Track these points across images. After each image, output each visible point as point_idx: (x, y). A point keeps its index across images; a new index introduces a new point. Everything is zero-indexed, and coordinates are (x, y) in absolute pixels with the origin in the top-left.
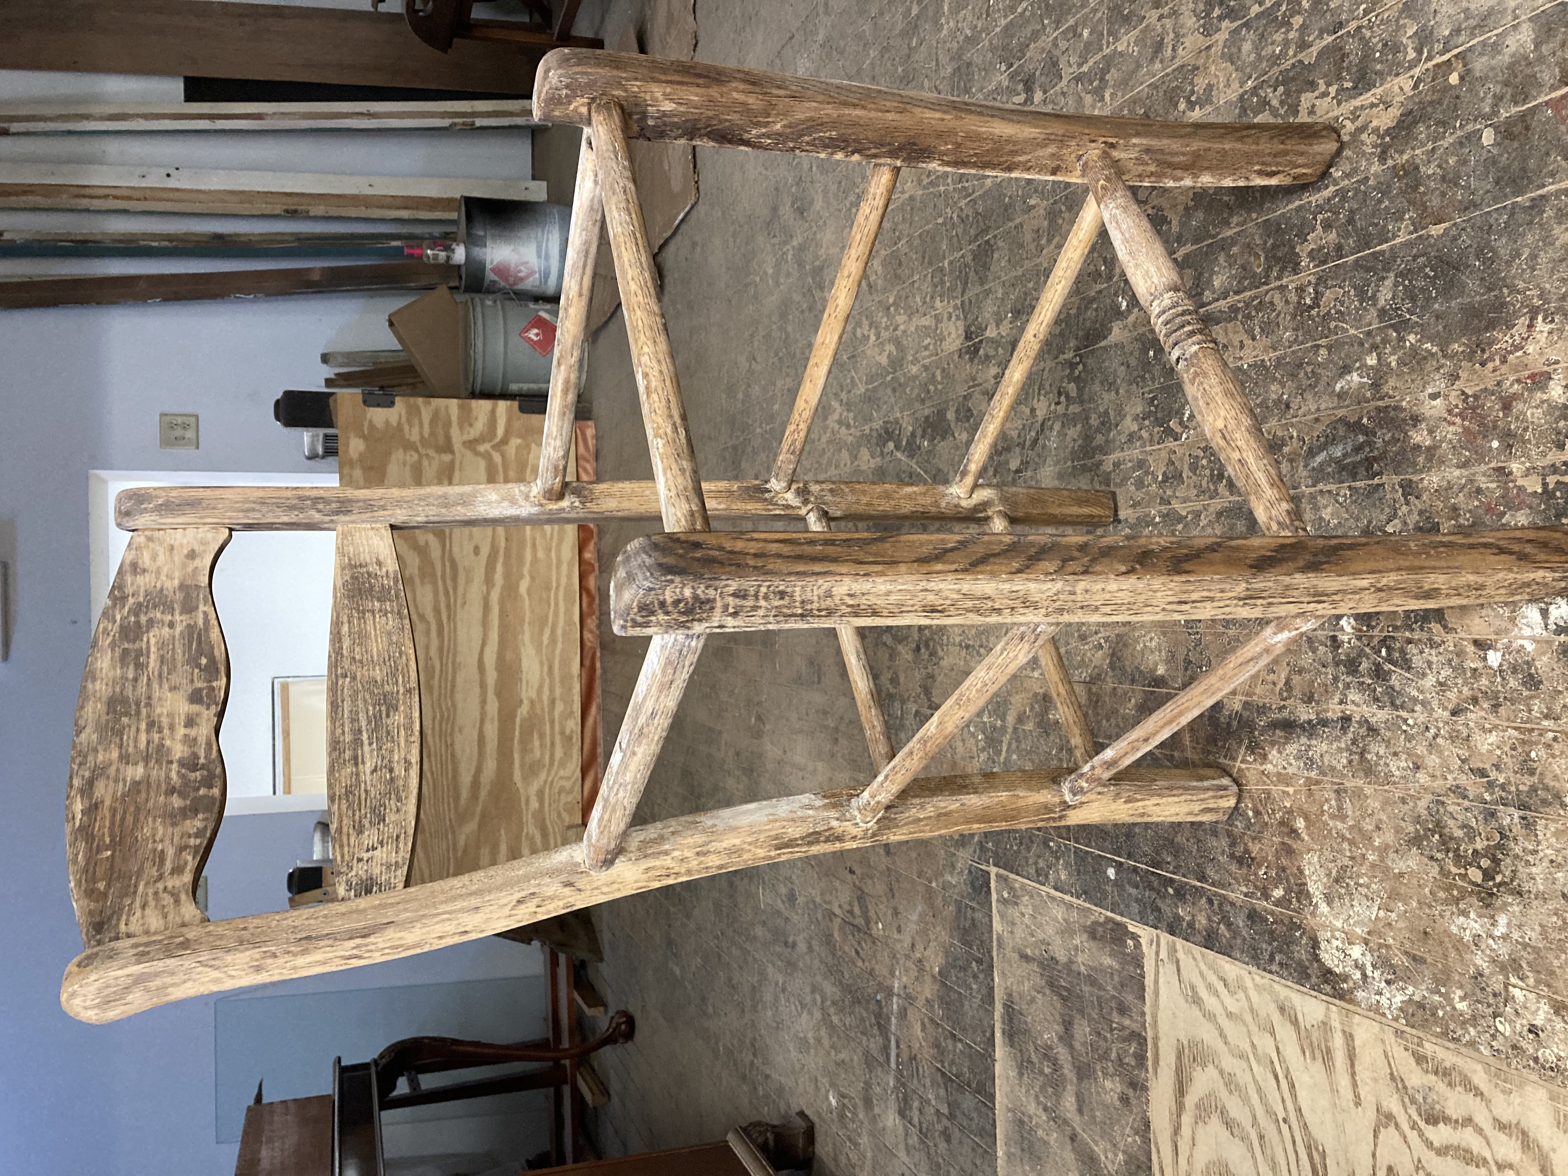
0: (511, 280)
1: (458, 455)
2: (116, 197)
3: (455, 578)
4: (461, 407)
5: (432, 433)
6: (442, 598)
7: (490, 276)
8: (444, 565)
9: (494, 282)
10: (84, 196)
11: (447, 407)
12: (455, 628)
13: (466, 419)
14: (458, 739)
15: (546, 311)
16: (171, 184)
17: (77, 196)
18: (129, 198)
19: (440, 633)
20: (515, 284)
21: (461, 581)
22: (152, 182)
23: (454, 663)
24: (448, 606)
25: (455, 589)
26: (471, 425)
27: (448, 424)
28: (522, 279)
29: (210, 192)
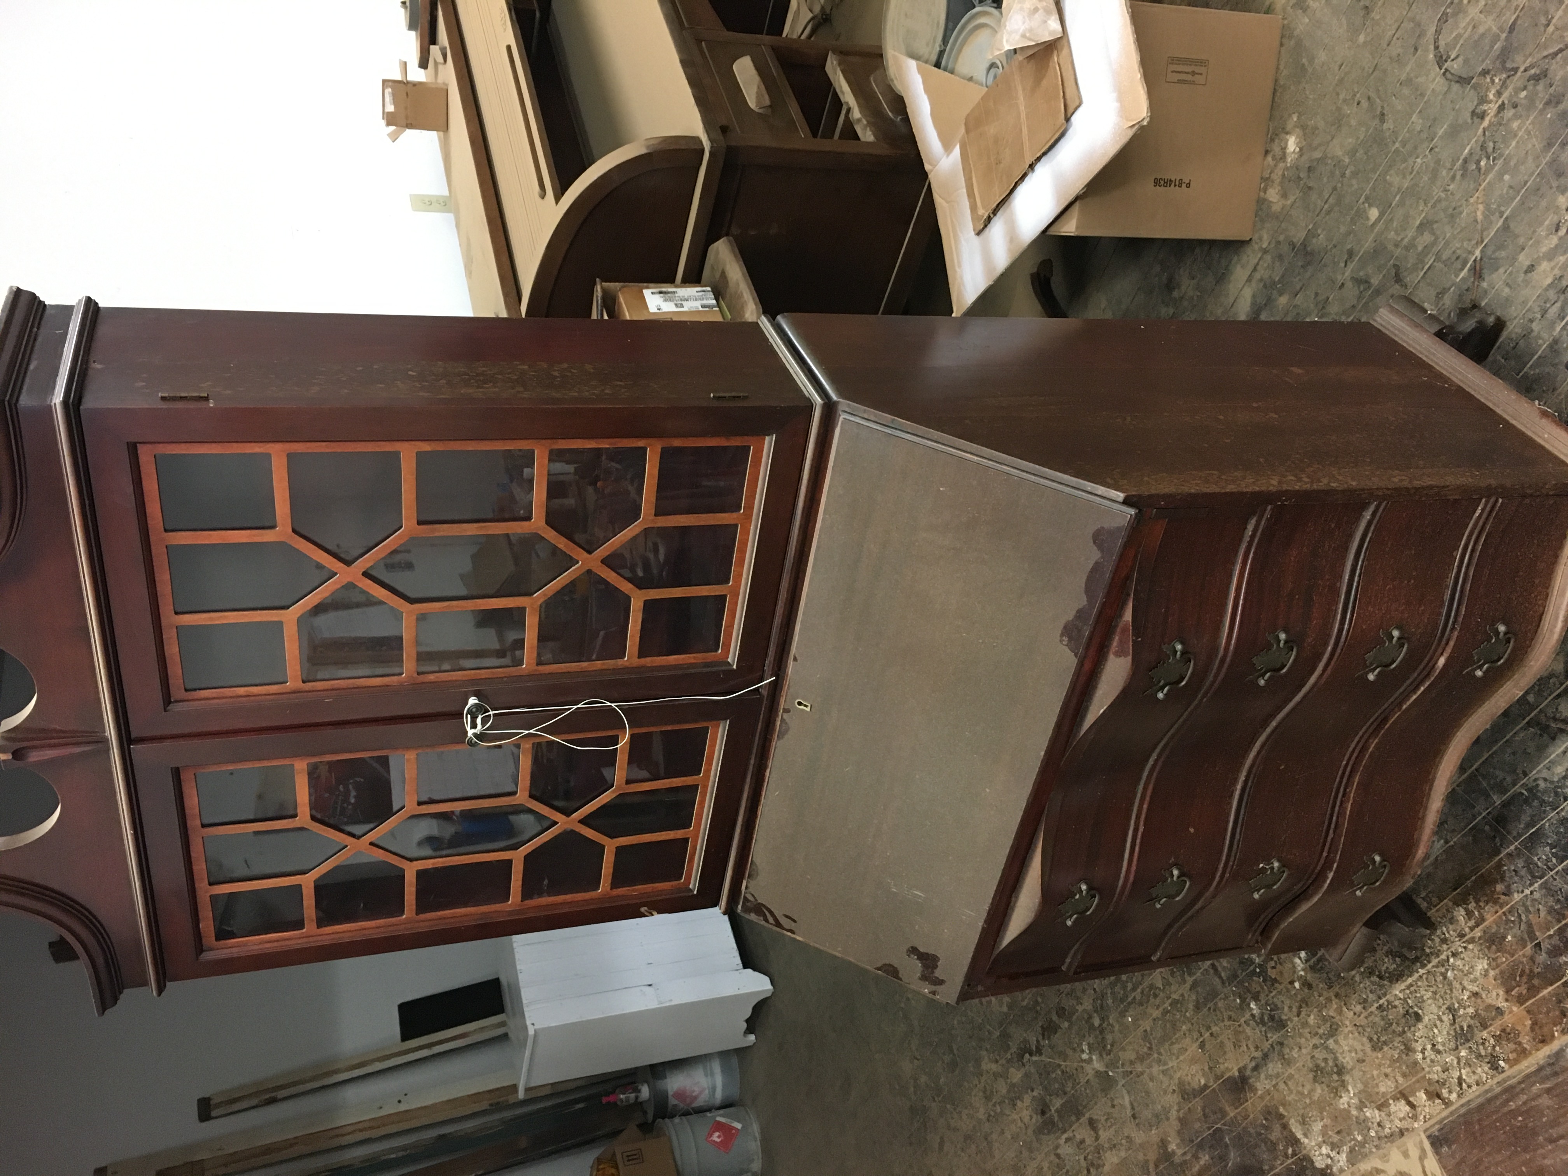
0: (688, 1100)
2: (361, 1130)
7: (673, 1101)
9: (676, 1105)
10: (337, 1136)
15: (721, 1115)
16: (403, 1107)
17: (331, 1138)
18: (371, 1128)
20: (691, 1103)
22: (388, 1110)
28: (696, 1098)
29: (434, 1105)
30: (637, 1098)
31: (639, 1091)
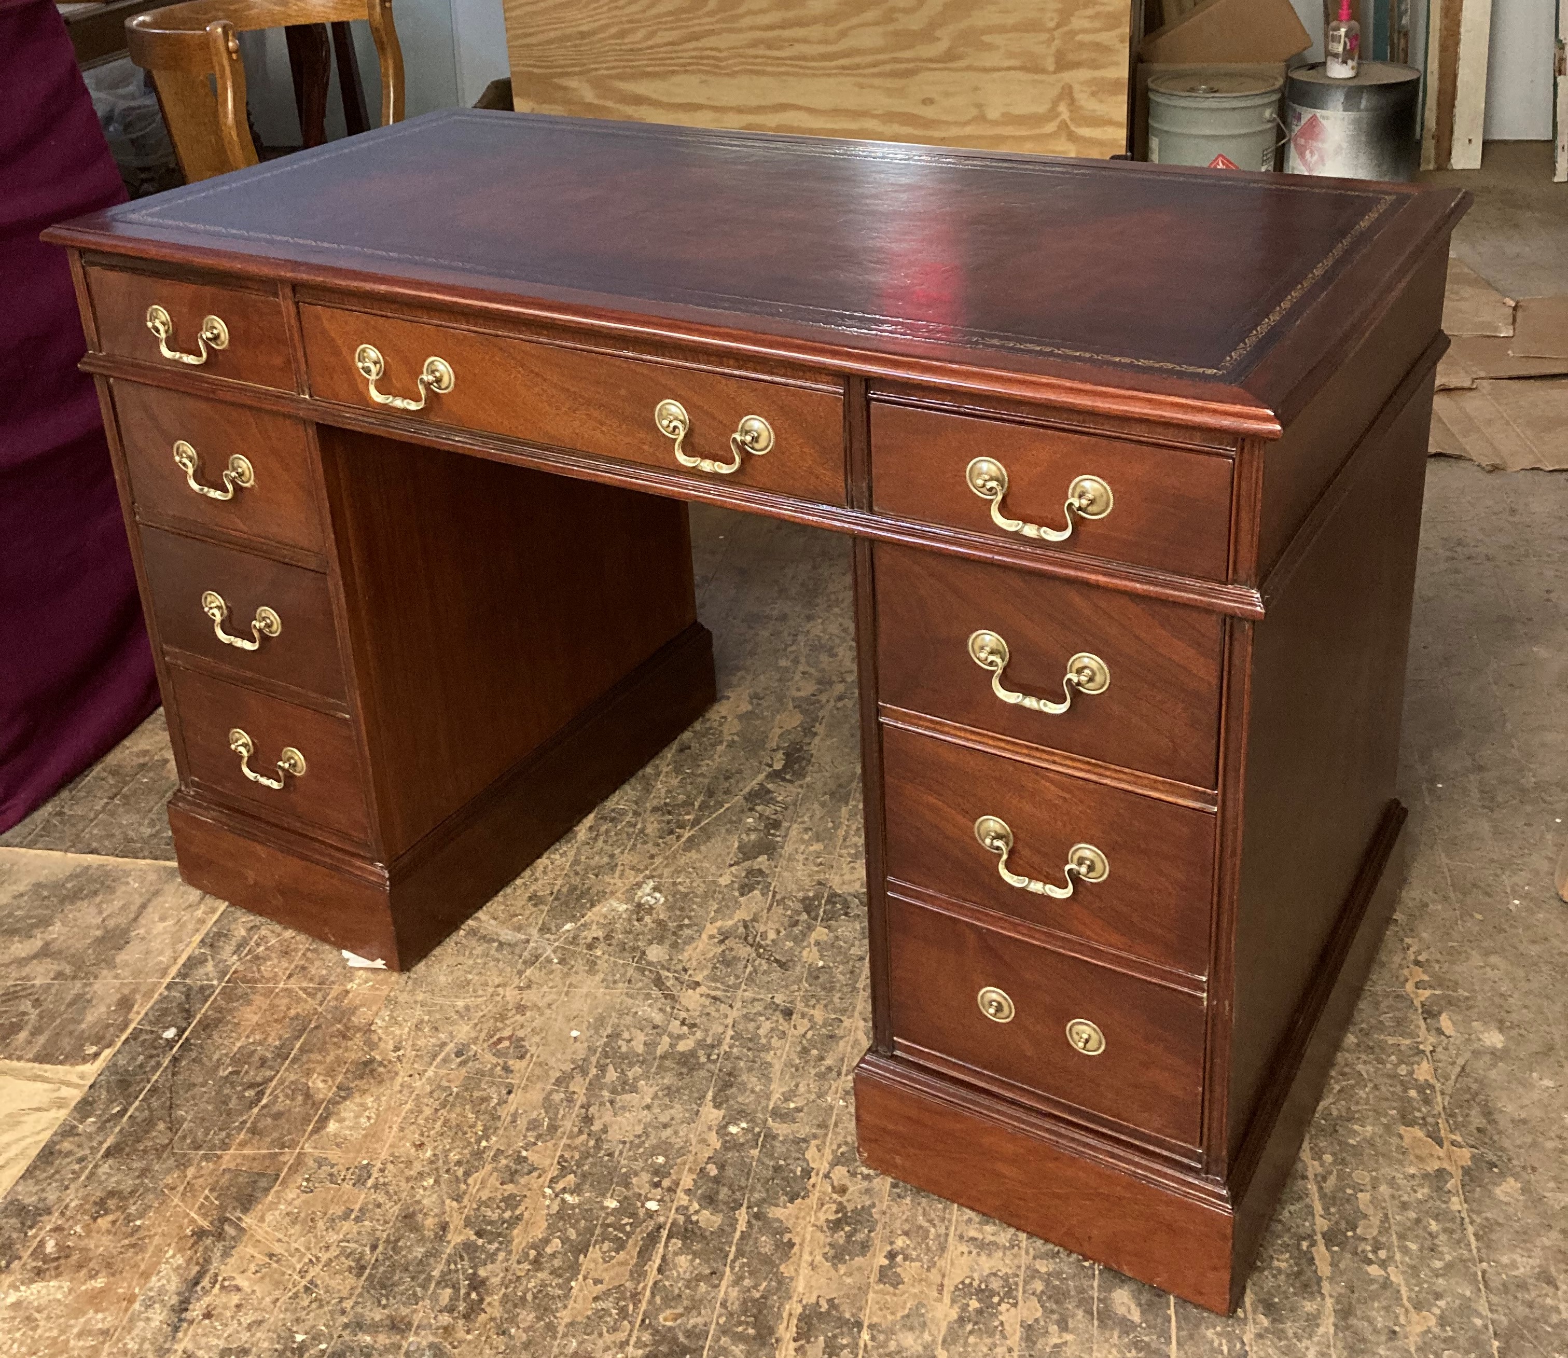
1: (1052, 78)
3: (893, 74)
4: (1117, 82)
5: (1081, 45)
6: (869, 59)
7: (1307, 114)
8: (908, 61)
9: (1299, 118)
11: (1116, 64)
12: (829, 75)
13: (1100, 89)
14: (694, 79)
19: (824, 57)
20: (1295, 146)
21: (890, 83)
23: (787, 74)
24: (858, 66)
25: (879, 75)
26: (1093, 94)
27: (1094, 65)
28: (1302, 154)
30: (1336, 56)
31: (1345, 62)
